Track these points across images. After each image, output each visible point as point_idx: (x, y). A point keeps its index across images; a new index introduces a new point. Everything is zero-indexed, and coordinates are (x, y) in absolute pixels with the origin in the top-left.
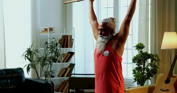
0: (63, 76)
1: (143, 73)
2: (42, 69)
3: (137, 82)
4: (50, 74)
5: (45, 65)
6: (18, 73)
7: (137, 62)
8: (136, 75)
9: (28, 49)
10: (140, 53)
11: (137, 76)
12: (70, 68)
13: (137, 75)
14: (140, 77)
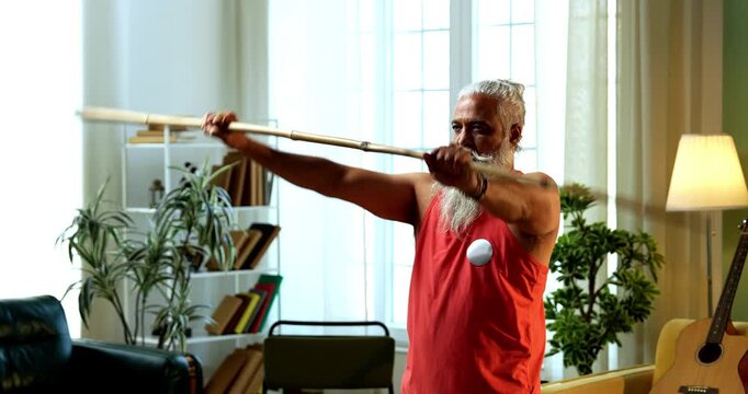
0: (230, 330)
1: (587, 317)
2: (144, 301)
3: (565, 356)
4: (183, 322)
5: (159, 284)
6: (41, 319)
7: (563, 266)
8: (557, 323)
9: (81, 212)
10: (573, 229)
11: (563, 330)
12: (261, 295)
13: (564, 325)
14: (574, 335)
